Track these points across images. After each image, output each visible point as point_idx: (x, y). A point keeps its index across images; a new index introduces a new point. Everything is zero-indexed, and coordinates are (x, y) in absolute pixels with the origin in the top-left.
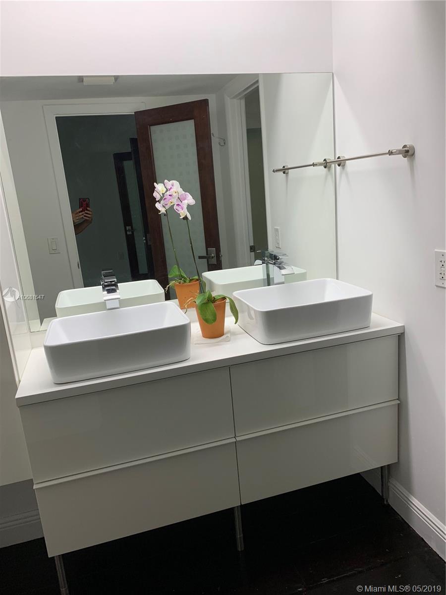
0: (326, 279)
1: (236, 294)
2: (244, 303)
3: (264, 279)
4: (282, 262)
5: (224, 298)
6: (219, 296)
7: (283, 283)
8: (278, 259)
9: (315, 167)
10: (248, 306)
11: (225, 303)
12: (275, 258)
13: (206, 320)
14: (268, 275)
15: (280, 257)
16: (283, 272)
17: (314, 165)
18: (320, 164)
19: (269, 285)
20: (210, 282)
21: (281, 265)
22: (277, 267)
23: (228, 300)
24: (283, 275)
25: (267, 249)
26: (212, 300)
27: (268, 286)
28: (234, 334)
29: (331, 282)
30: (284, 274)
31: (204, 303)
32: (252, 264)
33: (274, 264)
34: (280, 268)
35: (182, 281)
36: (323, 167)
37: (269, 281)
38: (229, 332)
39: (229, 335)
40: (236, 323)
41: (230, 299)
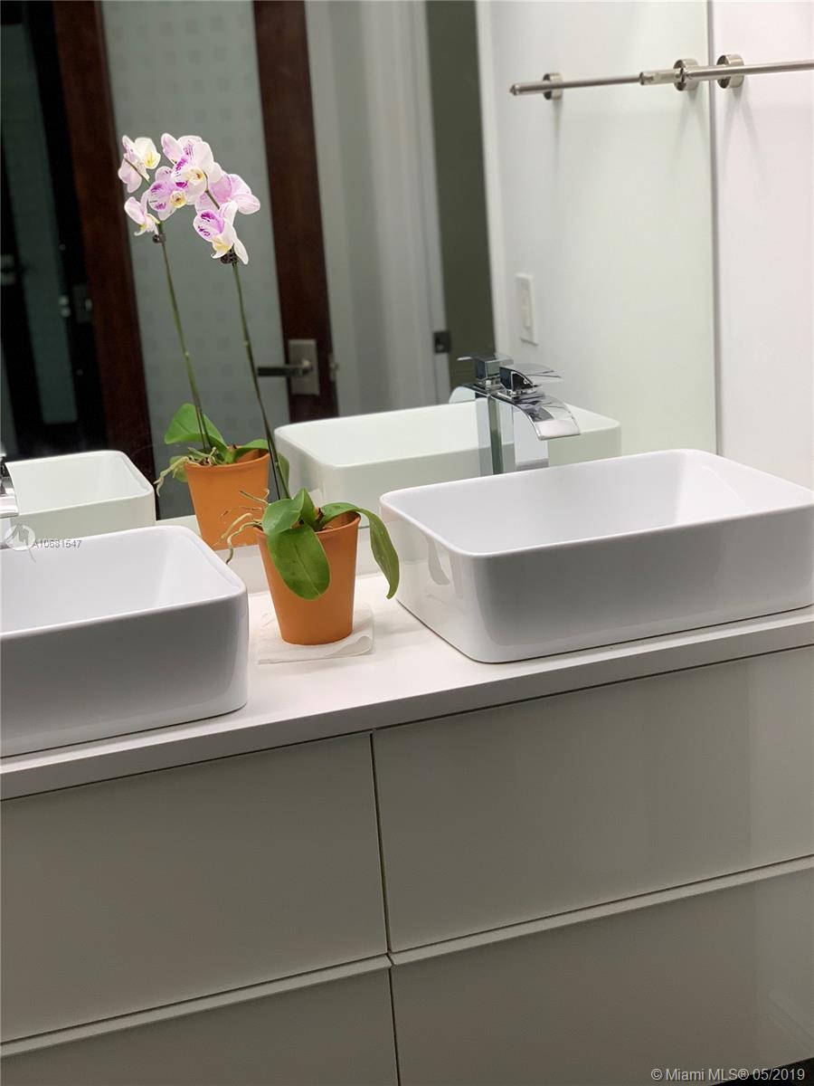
0: (683, 451)
1: (391, 501)
2: (418, 529)
3: (481, 451)
4: (542, 396)
5: (353, 515)
6: (337, 507)
7: (543, 464)
8: (529, 386)
9: (648, 87)
10: (430, 540)
11: (356, 528)
12: (515, 382)
13: (296, 586)
14: (495, 437)
15: (535, 381)
16: (545, 428)
17: (642, 79)
18: (665, 78)
19: (498, 469)
20: (304, 460)
21: (536, 407)
22: (525, 411)
23: (364, 521)
24: (543, 438)
25: (491, 350)
26: (312, 521)
27: (495, 473)
28: (385, 630)
29: (697, 461)
30: (549, 435)
31: (287, 532)
32: (440, 399)
33: (517, 401)
34: (534, 416)
35: (211, 458)
36: (672, 86)
37: (496, 458)
38: (368, 624)
39: (368, 633)
40: (390, 595)
41: (372, 517)
